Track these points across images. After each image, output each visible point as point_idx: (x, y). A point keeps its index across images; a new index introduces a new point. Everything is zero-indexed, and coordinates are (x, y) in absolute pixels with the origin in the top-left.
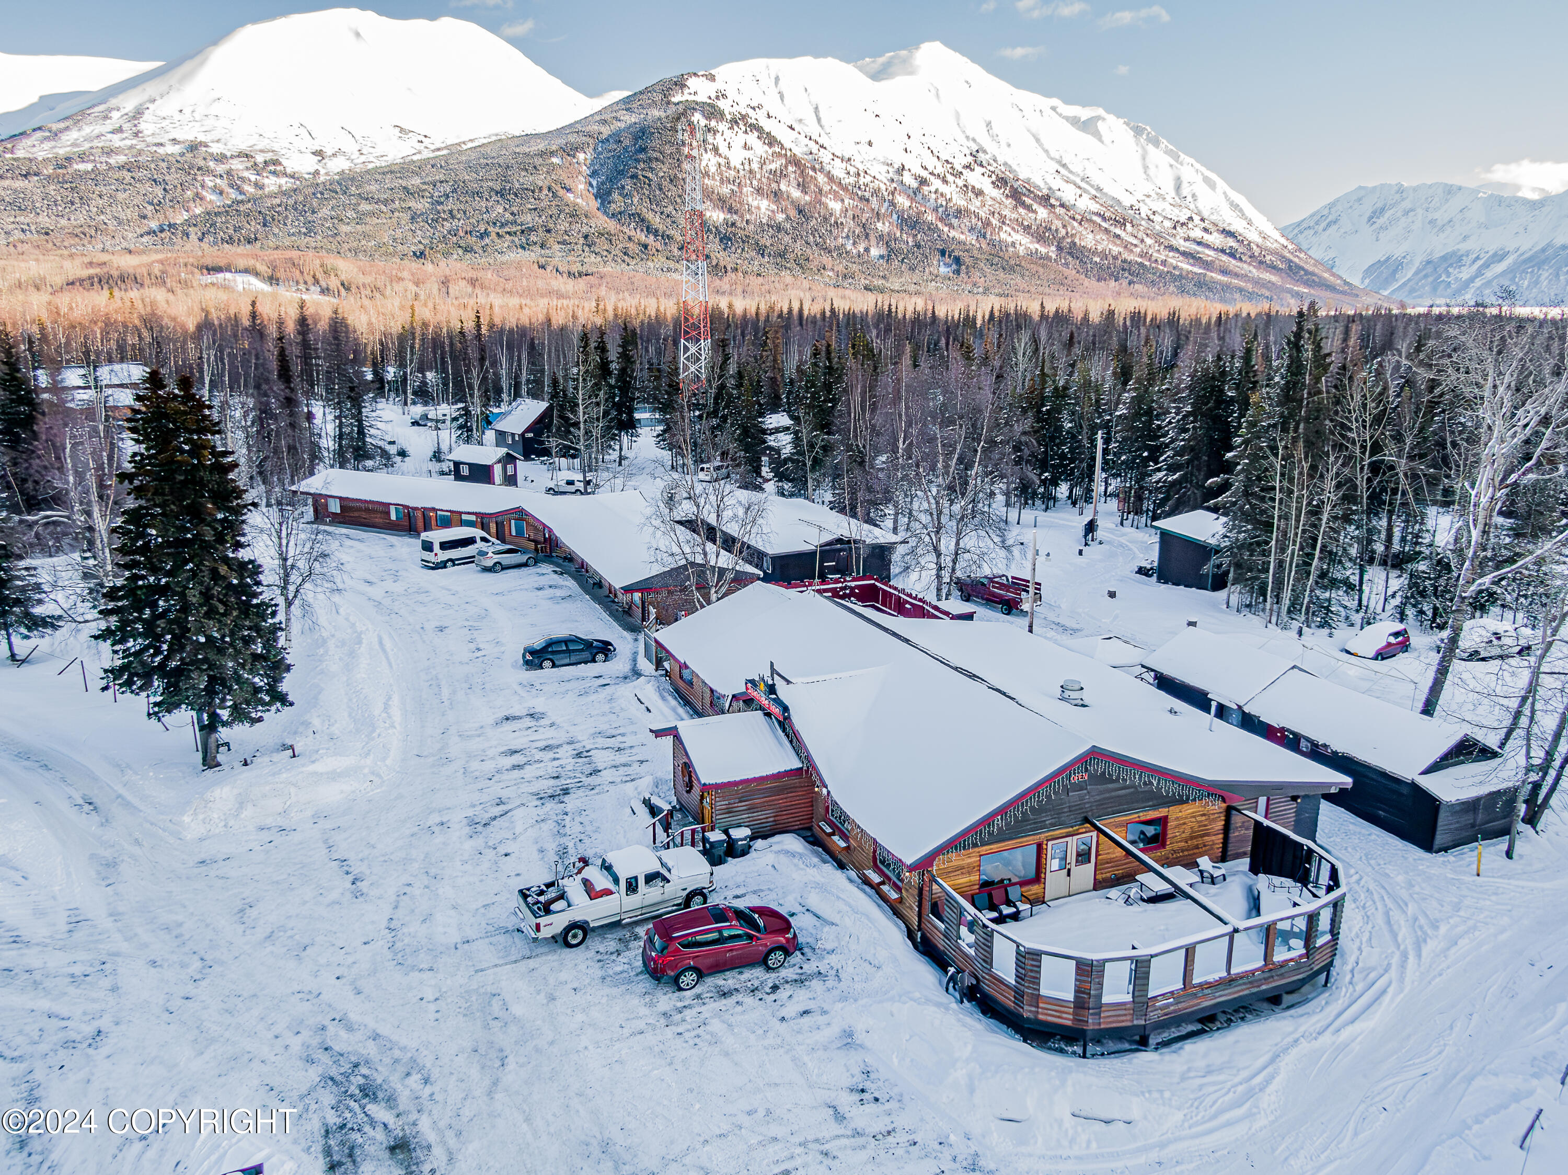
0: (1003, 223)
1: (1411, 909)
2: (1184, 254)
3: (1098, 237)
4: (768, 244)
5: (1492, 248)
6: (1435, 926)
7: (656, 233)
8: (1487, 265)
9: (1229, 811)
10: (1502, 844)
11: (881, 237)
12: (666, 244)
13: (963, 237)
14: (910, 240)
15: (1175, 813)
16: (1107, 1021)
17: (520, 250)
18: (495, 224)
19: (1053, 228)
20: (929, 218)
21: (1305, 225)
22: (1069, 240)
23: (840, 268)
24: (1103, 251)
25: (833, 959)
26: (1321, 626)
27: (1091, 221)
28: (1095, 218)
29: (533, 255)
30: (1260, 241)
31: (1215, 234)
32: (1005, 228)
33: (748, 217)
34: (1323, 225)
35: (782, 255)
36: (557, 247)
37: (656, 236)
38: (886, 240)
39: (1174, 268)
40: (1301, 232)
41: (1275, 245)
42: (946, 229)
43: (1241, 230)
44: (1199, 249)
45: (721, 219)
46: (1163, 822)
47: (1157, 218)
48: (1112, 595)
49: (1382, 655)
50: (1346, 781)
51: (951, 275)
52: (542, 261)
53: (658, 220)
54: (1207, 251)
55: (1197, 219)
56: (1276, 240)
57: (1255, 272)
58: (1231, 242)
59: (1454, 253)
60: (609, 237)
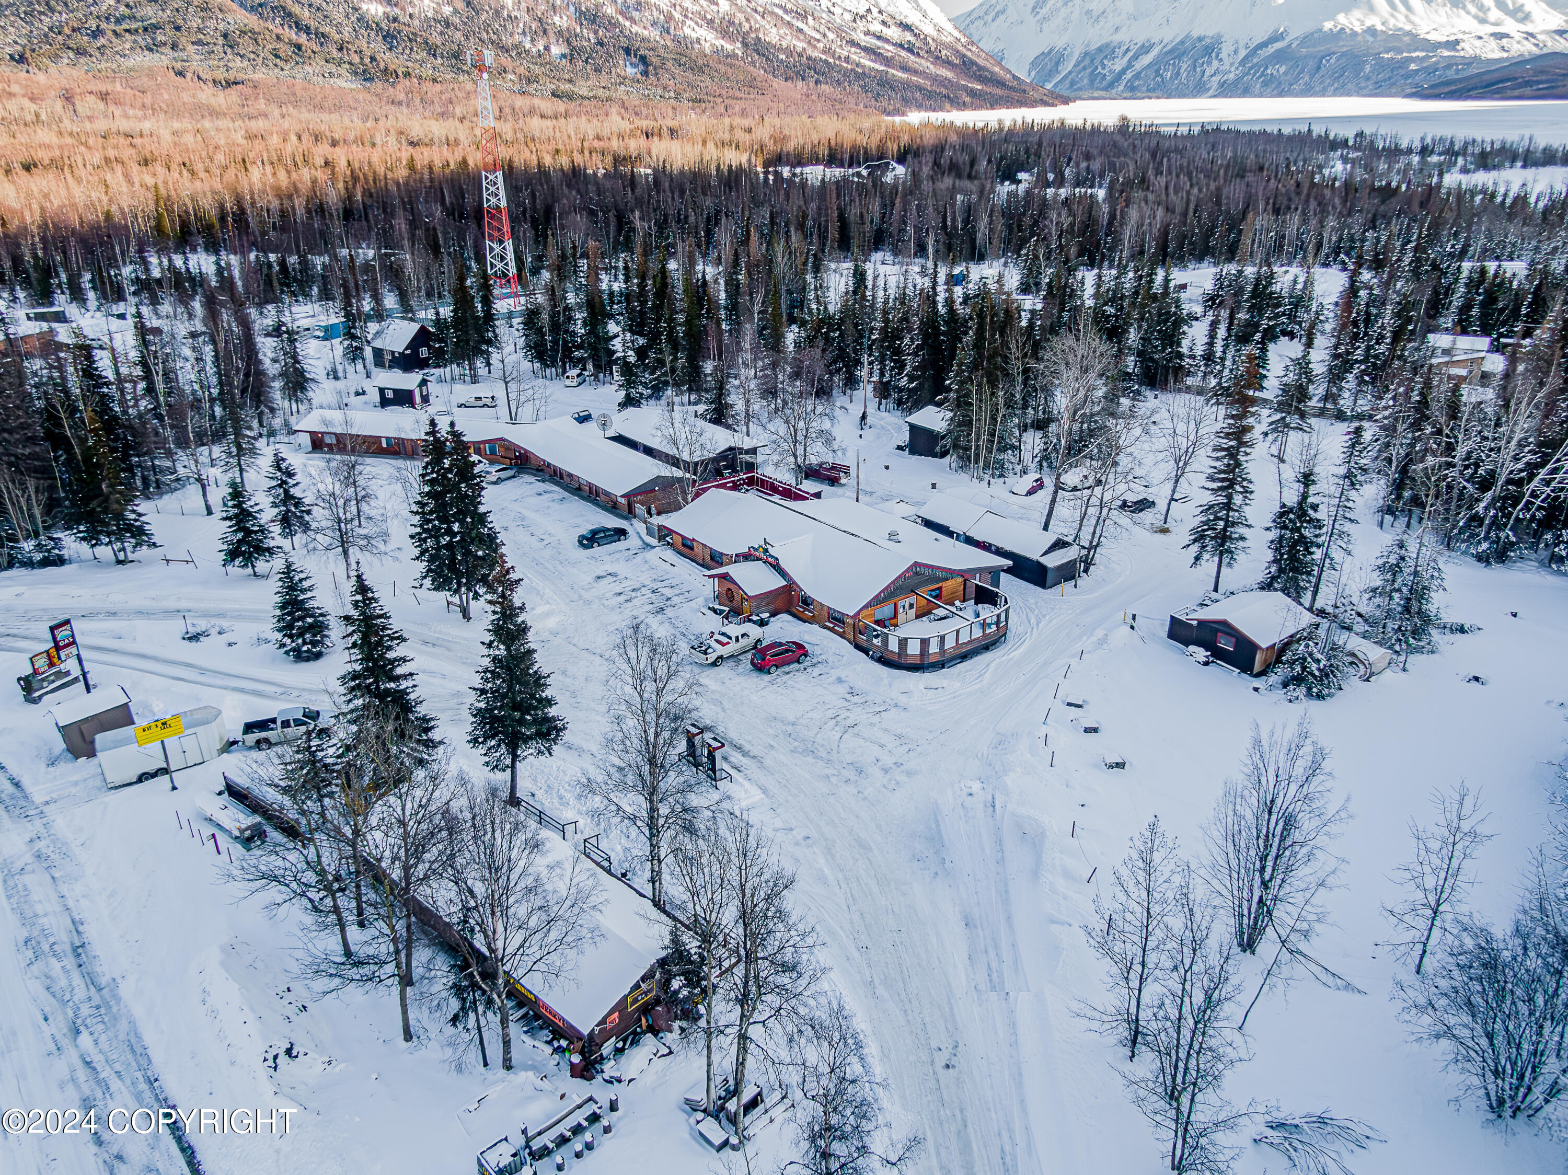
0: (686, 16)
1: (1036, 612)
2: (866, 50)
3: (782, 32)
4: (439, 43)
5: (1140, 39)
6: (1044, 616)
7: (307, 30)
8: (1136, 57)
9: (965, 581)
10: (1073, 583)
11: (560, 33)
12: (322, 44)
13: (646, 33)
14: (592, 36)
15: (944, 584)
16: (932, 659)
17: (146, 53)
18: (107, 19)
19: (737, 21)
20: (609, 11)
21: (975, 15)
22: (753, 35)
23: (521, 70)
24: (788, 48)
25: (822, 657)
26: (1000, 476)
27: (773, 13)
28: (777, 10)
29: (163, 59)
30: (934, 34)
31: (893, 27)
32: (688, 22)
33: (411, 10)
34: (993, 14)
35: (456, 55)
36: (191, 48)
37: (308, 34)
38: (566, 37)
39: (857, 65)
40: (972, 22)
41: (950, 39)
42: (628, 24)
43: (917, 23)
44: (879, 43)
45: (380, 14)
46: (940, 589)
47: (837, 10)
48: (887, 468)
49: (1030, 492)
50: (1010, 563)
51: (639, 76)
52: (178, 65)
53: (307, 14)
54: (887, 46)
55: (875, 11)
56: (951, 32)
57: (932, 69)
58: (909, 37)
59: (1107, 45)
60: (254, 36)
